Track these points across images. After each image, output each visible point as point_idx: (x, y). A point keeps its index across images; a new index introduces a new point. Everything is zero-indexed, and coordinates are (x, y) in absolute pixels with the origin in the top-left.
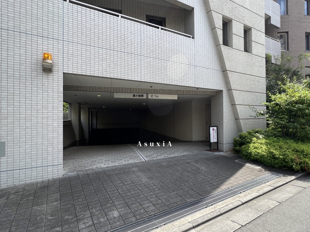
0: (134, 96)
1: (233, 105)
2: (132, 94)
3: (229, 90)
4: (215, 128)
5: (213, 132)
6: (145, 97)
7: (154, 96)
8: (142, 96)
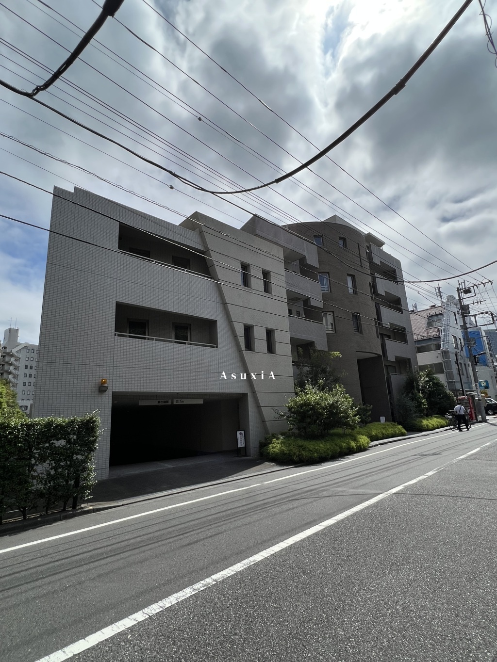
0: (159, 402)
1: (258, 407)
2: (157, 401)
3: (254, 392)
4: (243, 432)
5: (240, 436)
6: (170, 403)
7: (179, 401)
8: (167, 402)
